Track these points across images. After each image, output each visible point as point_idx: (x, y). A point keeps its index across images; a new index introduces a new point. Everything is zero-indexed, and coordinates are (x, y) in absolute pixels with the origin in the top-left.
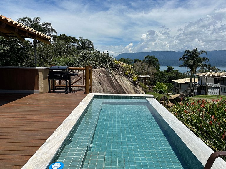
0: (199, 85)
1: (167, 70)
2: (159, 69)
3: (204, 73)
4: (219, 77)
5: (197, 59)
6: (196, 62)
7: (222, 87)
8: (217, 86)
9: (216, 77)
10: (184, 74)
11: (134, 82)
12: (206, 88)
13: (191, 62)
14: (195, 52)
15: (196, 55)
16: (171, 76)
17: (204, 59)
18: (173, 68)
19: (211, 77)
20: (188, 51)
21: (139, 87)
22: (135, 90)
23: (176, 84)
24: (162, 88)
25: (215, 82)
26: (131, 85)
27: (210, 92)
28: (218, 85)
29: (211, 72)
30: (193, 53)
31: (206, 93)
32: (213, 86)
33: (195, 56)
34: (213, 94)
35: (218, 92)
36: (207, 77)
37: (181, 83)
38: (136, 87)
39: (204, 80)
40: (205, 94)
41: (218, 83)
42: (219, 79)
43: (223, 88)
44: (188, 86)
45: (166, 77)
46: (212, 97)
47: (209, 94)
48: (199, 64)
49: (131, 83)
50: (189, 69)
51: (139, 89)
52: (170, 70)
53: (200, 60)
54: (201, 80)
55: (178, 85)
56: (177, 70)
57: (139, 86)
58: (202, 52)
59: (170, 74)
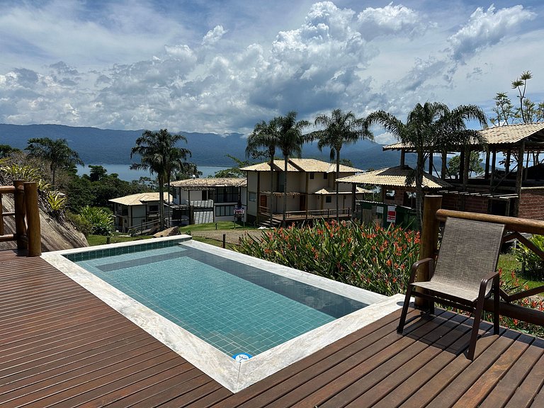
0: (177, 206)
1: (89, 175)
2: (77, 174)
3: (181, 181)
4: (209, 187)
5: (169, 151)
6: (168, 158)
7: (216, 206)
8: (209, 206)
9: (205, 187)
10: (135, 182)
11: (55, 211)
12: (190, 210)
13: (158, 158)
14: (163, 136)
15: (167, 144)
16: (103, 190)
17: (184, 152)
18: (106, 170)
19: (197, 188)
20: (148, 133)
21: (68, 225)
22: (61, 233)
23: (120, 208)
24: (99, 220)
25: (204, 198)
26: (49, 220)
27: (197, 218)
28: (210, 203)
29: (194, 178)
30: (160, 139)
31: (191, 221)
32: (203, 206)
33: (165, 144)
34: (204, 222)
35: (212, 217)
36: (190, 189)
37: (132, 206)
38: (62, 224)
39: (184, 195)
40: (190, 224)
41: (209, 198)
42: (209, 191)
43: (218, 208)
44: (148, 210)
45: (92, 193)
46: (205, 227)
47: (196, 222)
48: (175, 162)
49: (47, 217)
50: (154, 172)
51: (69, 229)
52: (97, 174)
53: (176, 155)
54: (178, 196)
55: (125, 209)
56: (115, 176)
57: (67, 221)
58: (177, 137)
59: (99, 186)
